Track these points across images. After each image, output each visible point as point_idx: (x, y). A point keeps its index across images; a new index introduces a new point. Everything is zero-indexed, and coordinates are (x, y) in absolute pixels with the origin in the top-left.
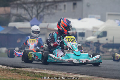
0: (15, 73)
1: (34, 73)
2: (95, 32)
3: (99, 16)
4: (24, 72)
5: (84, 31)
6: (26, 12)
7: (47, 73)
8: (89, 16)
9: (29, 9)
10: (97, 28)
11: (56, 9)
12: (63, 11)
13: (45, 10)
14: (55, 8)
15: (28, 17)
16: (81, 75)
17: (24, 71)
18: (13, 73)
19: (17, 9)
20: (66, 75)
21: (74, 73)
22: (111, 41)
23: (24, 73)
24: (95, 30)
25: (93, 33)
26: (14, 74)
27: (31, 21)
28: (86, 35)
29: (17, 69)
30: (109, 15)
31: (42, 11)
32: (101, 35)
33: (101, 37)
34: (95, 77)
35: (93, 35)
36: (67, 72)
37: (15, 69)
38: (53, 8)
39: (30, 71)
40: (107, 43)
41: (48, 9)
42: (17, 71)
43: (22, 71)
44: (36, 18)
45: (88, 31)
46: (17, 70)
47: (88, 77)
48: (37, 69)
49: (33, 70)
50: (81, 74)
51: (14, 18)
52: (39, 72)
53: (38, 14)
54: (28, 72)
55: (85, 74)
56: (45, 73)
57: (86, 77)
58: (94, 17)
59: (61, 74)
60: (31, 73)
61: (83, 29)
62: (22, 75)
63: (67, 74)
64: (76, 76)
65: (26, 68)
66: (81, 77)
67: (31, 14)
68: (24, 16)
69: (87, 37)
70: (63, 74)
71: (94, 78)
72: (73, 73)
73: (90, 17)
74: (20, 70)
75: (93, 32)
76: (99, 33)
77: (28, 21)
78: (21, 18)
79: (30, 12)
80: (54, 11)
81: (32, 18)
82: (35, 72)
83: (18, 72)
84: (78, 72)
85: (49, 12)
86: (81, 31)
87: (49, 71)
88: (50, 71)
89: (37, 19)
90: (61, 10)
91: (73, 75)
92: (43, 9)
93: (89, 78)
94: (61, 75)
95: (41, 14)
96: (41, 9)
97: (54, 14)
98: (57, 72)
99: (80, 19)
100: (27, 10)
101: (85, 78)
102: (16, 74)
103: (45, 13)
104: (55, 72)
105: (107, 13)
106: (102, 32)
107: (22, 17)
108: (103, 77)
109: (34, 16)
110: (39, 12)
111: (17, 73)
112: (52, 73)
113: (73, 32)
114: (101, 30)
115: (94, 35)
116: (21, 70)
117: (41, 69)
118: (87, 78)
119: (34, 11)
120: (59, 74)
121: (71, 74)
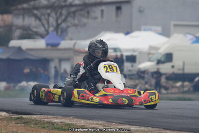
1: (52, 123)
2: (153, 54)
3: (159, 29)
4: (36, 123)
5: (135, 54)
6: (38, 22)
7: (75, 123)
8: (143, 28)
9: (43, 17)
10: (157, 49)
11: (88, 17)
12: (100, 19)
13: (69, 19)
14: (86, 14)
15: (41, 30)
16: (131, 126)
17: (37, 121)
18: (18, 123)
19: (24, 18)
20: (105, 126)
21: (120, 123)
22: (179, 69)
23: (36, 124)
24: (153, 51)
25: (150, 56)
26: (19, 125)
27: (47, 38)
28: (138, 59)
29: (24, 116)
30: (175, 25)
31: (64, 20)
32: (162, 59)
33: (163, 62)
34: (154, 129)
35: (150, 60)
36: (108, 122)
37: (22, 117)
38: (83, 16)
39: (46, 120)
40: (173, 73)
41: (74, 17)
42: (24, 120)
43: (33, 120)
44: (55, 33)
45: (141, 53)
46: (24, 118)
47: (143, 128)
48: (58, 117)
49: (51, 118)
50: (130, 125)
51: (18, 33)
52: (61, 122)
53: (58, 25)
54: (42, 122)
55: (136, 124)
56: (70, 123)
57: (138, 129)
58: (150, 30)
59: (97, 124)
60: (48, 123)
61: (134, 50)
62: (32, 127)
63: (107, 125)
64: (121, 127)
65: (40, 116)
67: (46, 26)
68: (35, 30)
69: (140, 63)
70: (101, 124)
71: (151, 131)
72: (117, 123)
73: (145, 30)
74: (29, 119)
75: (149, 54)
76: (159, 57)
77: (42, 36)
78: (30, 32)
79: (45, 22)
80: (85, 20)
81: (48, 33)
82: (55, 123)
83: (27, 123)
84: (125, 121)
85: (76, 22)
86: (129, 54)
87: (77, 119)
88: (79, 120)
89: (57, 33)
90: (96, 18)
91: (117, 126)
92: (66, 17)
93: (144, 131)
94: (97, 126)
95: (64, 25)
96: (63, 17)
97: (85, 25)
98: (91, 122)
99: (127, 33)
100: (40, 20)
101: (137, 131)
102: (23, 125)
103: (69, 24)
104: (88, 121)
105: (173, 23)
106: (164, 55)
107: (31, 30)
108: (168, 129)
109: (51, 29)
110: (59, 22)
111: (24, 123)
112: (82, 122)
113: (117, 55)
114: (163, 50)
115: (152, 59)
116: (31, 119)
117: (64, 116)
118: (141, 131)
119: (52, 20)
120: (94, 124)
121: (114, 124)
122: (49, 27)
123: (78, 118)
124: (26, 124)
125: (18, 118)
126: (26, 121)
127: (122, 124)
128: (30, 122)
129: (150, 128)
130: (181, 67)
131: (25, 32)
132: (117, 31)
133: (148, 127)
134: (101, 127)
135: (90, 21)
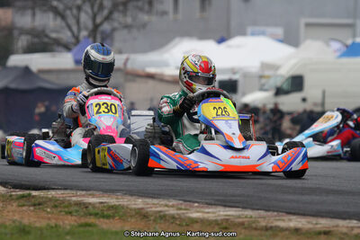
0: (29, 206)
1: (84, 204)
2: (268, 77)
3: (279, 31)
4: (57, 204)
5: (235, 77)
6: (59, 21)
7: (125, 203)
8: (249, 29)
9: (68, 12)
10: (275, 67)
11: (149, 12)
12: (171, 15)
13: (116, 15)
14: (146, 7)
15: (66, 36)
16: (227, 209)
17: (57, 200)
18: (24, 205)
19: (34, 15)
20: (181, 209)
21: (207, 204)
22: (315, 104)
23: (56, 206)
24: (267, 73)
25: (263, 81)
26: (24, 208)
27: (75, 49)
28: (240, 88)
29: (34, 193)
30: (308, 25)
31: (107, 18)
32: (285, 87)
33: (287, 92)
34: (269, 213)
35: (262, 89)
36: (185, 201)
37: (30, 195)
38: (141, 9)
39: (74, 199)
41: (124, 13)
42: (33, 200)
43: (50, 200)
45: (246, 75)
46: (34, 197)
47: (249, 213)
48: (97, 193)
49: (83, 196)
50: (225, 206)
51: (23, 41)
52: (102, 203)
53: (96, 27)
54: (66, 203)
55: (237, 205)
56: (117, 203)
57: (241, 213)
58: (263, 33)
59: (167, 206)
60: (78, 204)
61: (234, 71)
62: (48, 213)
63: (183, 207)
64: (210, 210)
65: (62, 192)
66: (225, 213)
67: (75, 28)
68: (54, 35)
69: (244, 94)
70: (173, 206)
71: (264, 218)
72: (202, 203)
73: (253, 34)
74: (42, 198)
75: (261, 77)
76: (279, 82)
77: (67, 48)
78: (46, 40)
79: (72, 21)
80: (145, 18)
81: (77, 41)
82: (90, 204)
83: (39, 204)
84: (217, 200)
85: (129, 20)
86: (225, 77)
87: (130, 198)
88: (133, 198)
89: (95, 41)
90: (164, 13)
91: (202, 210)
92: (111, 13)
93: (251, 217)
94: (166, 208)
95: (106, 27)
96: (105, 12)
97: (144, 26)
98: (155, 201)
99: (221, 41)
100: (63, 17)
101: (239, 217)
102: (32, 208)
103: (116, 25)
104: (149, 201)
105: (303, 21)
106: (287, 79)
107: (47, 36)
108: (294, 214)
109: (84, 33)
110: (98, 20)
111: (34, 205)
112: (139, 203)
114: (286, 71)
115: (266, 87)
116: (47, 198)
117: (106, 191)
118: (246, 217)
119: (85, 18)
120: (161, 206)
121: (196, 204)
122: (79, 30)
123: (132, 195)
124: (37, 207)
125: (23, 196)
126: (37, 202)
127: (211, 204)
128: (45, 202)
129: (262, 213)
130: (319, 100)
131: (36, 40)
132: (202, 36)
133: (258, 209)
134: (173, 211)
135: (154, 18)
